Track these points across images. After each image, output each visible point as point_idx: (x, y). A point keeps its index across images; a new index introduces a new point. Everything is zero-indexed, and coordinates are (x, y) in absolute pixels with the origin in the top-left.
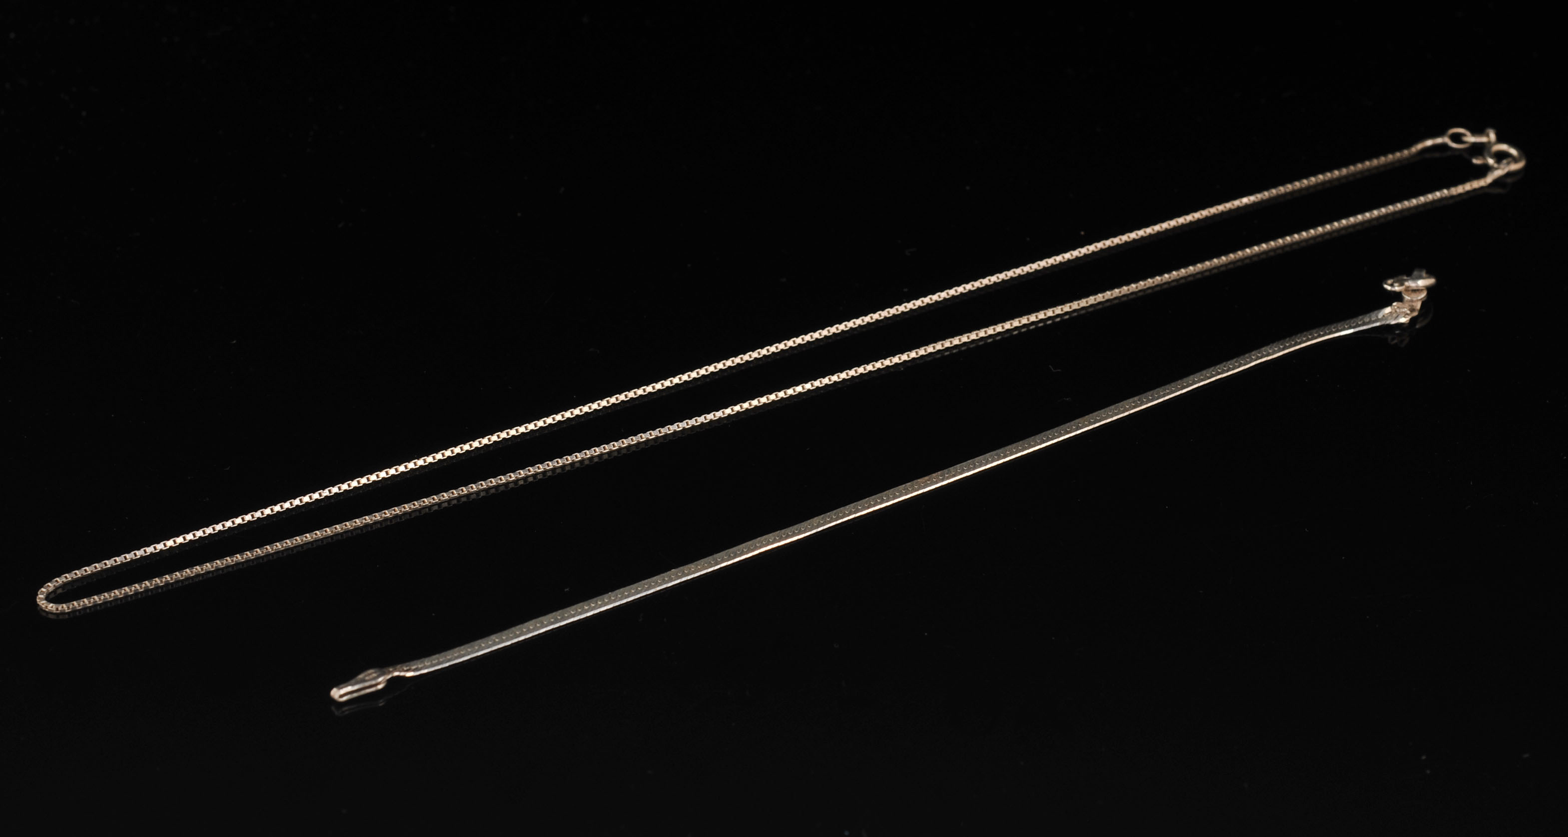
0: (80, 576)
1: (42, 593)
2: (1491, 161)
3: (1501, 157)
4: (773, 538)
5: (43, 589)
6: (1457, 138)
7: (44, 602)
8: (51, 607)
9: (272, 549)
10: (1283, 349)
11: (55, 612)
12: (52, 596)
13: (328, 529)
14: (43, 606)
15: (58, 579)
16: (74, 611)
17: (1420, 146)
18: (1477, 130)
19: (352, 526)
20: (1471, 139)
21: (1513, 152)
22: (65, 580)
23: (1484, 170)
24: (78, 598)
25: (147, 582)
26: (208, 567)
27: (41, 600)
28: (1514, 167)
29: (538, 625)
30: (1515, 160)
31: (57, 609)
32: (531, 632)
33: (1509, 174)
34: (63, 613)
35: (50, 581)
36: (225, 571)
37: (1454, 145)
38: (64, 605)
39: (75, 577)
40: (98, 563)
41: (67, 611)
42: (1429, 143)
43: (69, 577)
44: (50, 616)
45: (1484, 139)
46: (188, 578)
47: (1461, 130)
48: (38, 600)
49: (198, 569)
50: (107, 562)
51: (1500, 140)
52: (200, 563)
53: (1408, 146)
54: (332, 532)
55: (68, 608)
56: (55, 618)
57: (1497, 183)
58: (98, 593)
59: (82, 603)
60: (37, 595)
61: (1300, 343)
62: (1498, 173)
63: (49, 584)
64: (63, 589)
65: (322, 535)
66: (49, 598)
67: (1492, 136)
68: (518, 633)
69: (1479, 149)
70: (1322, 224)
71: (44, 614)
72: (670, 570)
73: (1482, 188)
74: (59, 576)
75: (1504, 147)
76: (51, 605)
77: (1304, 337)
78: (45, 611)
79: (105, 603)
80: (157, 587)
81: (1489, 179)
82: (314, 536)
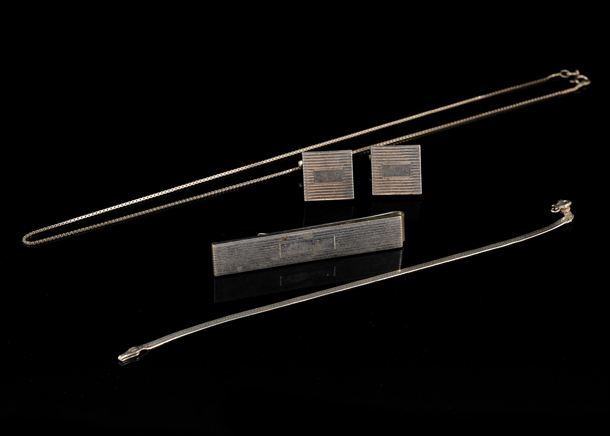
0: (38, 232)
1: (24, 238)
2: (577, 82)
3: (581, 80)
4: (299, 299)
5: (25, 237)
6: (564, 74)
7: (25, 241)
8: (28, 243)
9: (111, 222)
10: (525, 238)
11: (29, 244)
12: (28, 239)
13: (132, 215)
14: (25, 242)
15: (30, 233)
16: (37, 244)
17: (550, 77)
18: (572, 71)
19: (141, 214)
20: (570, 74)
21: (586, 78)
22: (33, 234)
23: (575, 85)
24: (38, 239)
25: (64, 234)
26: (87, 228)
27: (24, 240)
28: (586, 84)
29: (199, 327)
30: (586, 81)
31: (30, 244)
32: (196, 330)
33: (584, 87)
34: (32, 245)
35: (27, 234)
36: (94, 230)
37: (563, 76)
38: (33, 242)
39: (37, 232)
40: (45, 227)
41: (34, 244)
42: (554, 75)
43: (34, 232)
44: (27, 246)
45: (574, 74)
46: (79, 233)
47: (565, 71)
48: (23, 240)
49: (83, 229)
50: (49, 227)
51: (581, 74)
52: (84, 227)
53: (545, 76)
54: (134, 216)
55: (34, 243)
56: (30, 247)
57: (580, 89)
58: (46, 238)
59: (39, 241)
60: (23, 239)
61: (532, 236)
62: (580, 85)
63: (27, 235)
64: (32, 237)
65: (130, 217)
66: (27, 240)
67: (578, 72)
68: (190, 330)
69: (573, 77)
70: (512, 104)
71: (25, 246)
72: (255, 308)
73: (574, 92)
74: (31, 232)
75: (582, 76)
76: (28, 242)
77: (534, 233)
78: (25, 244)
79: (48, 241)
80: (68, 236)
81: (576, 88)
82: (127, 217)
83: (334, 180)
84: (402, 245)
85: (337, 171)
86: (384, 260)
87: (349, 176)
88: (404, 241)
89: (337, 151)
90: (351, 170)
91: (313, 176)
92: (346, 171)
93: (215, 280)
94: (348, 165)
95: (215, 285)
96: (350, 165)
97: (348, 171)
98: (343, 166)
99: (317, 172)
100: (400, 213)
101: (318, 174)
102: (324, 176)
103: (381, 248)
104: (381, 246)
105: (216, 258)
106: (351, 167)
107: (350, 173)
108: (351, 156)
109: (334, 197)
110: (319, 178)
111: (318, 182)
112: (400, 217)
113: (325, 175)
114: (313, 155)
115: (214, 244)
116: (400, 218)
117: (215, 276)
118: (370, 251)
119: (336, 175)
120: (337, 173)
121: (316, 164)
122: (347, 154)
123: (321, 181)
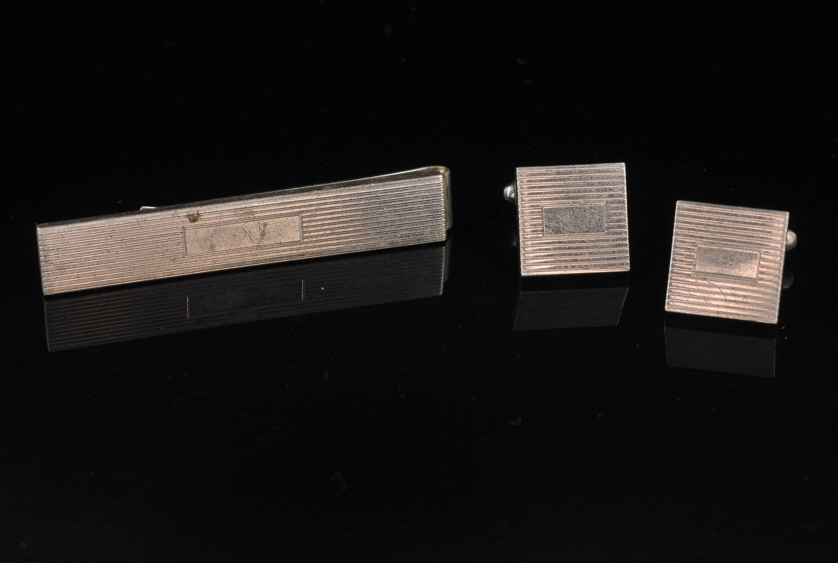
83: (585, 230)
84: (442, 236)
85: (592, 210)
86: (407, 267)
87: (619, 221)
88: (448, 228)
89: (592, 165)
90: (622, 208)
91: (540, 222)
92: (613, 208)
93: (45, 302)
94: (616, 197)
95: (46, 314)
96: (621, 196)
97: (618, 208)
98: (606, 197)
99: (549, 211)
100: (442, 169)
101: (550, 215)
102: (564, 220)
103: (400, 242)
104: (400, 237)
105: (45, 256)
106: (624, 202)
107: (621, 214)
108: (622, 177)
109: (586, 268)
110: (552, 224)
111: (551, 233)
112: (441, 176)
113: (567, 218)
114: (539, 174)
115: (40, 227)
116: (440, 179)
117: (45, 294)
118: (377, 246)
119: (591, 219)
120: (592, 214)
121: (546, 193)
122: (615, 172)
123: (558, 231)
